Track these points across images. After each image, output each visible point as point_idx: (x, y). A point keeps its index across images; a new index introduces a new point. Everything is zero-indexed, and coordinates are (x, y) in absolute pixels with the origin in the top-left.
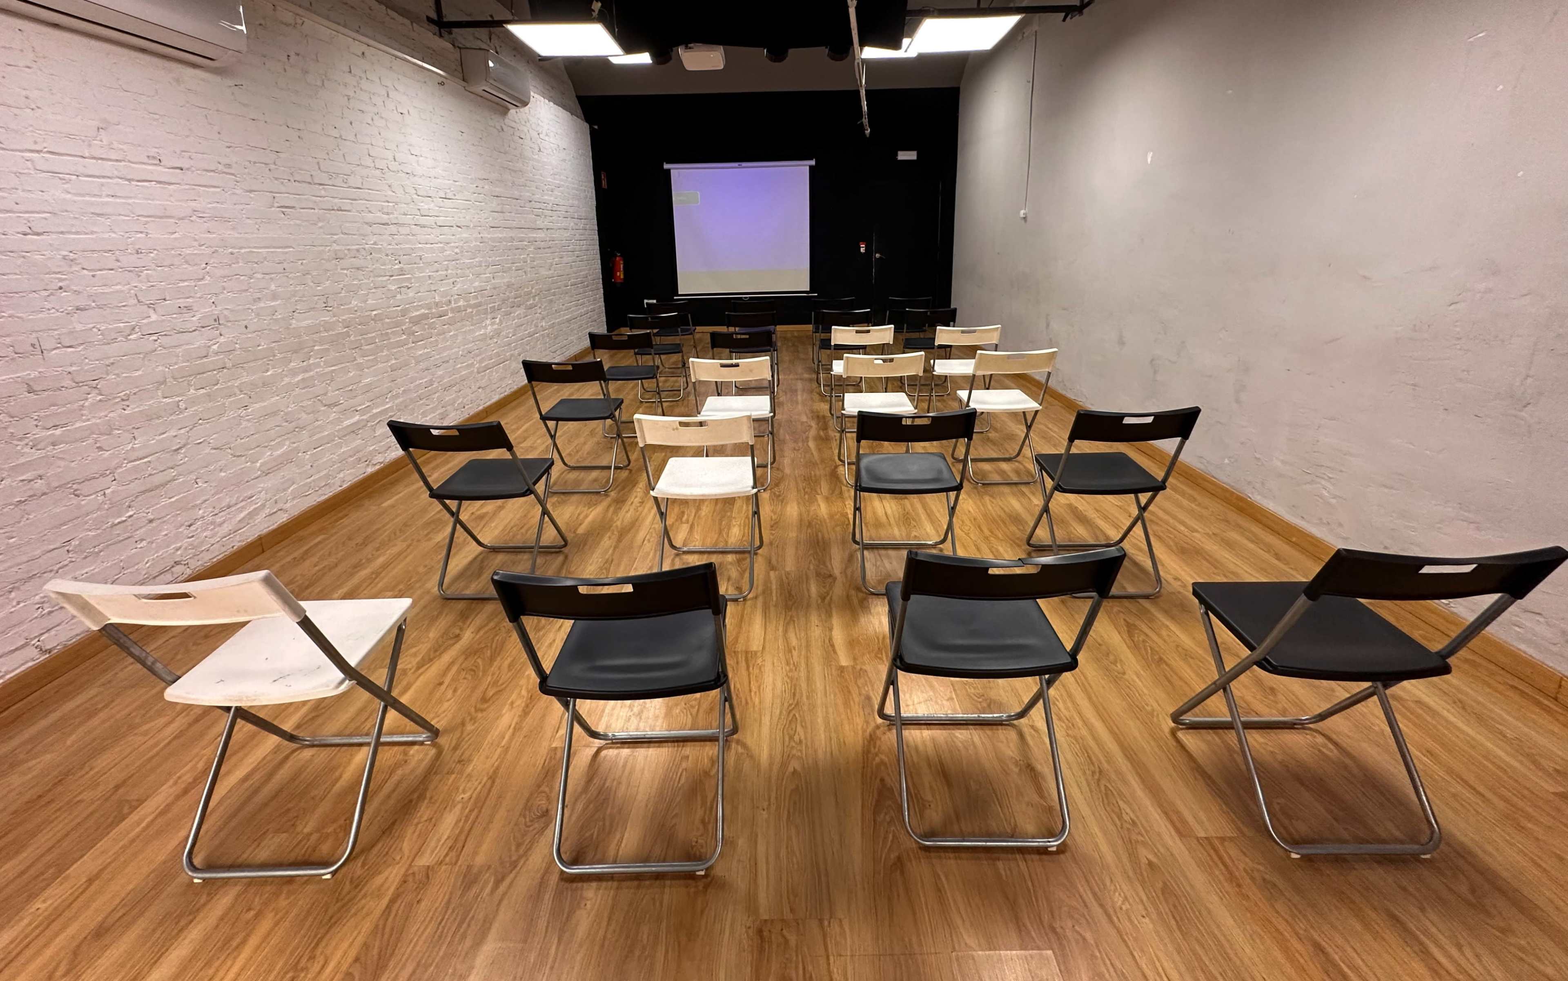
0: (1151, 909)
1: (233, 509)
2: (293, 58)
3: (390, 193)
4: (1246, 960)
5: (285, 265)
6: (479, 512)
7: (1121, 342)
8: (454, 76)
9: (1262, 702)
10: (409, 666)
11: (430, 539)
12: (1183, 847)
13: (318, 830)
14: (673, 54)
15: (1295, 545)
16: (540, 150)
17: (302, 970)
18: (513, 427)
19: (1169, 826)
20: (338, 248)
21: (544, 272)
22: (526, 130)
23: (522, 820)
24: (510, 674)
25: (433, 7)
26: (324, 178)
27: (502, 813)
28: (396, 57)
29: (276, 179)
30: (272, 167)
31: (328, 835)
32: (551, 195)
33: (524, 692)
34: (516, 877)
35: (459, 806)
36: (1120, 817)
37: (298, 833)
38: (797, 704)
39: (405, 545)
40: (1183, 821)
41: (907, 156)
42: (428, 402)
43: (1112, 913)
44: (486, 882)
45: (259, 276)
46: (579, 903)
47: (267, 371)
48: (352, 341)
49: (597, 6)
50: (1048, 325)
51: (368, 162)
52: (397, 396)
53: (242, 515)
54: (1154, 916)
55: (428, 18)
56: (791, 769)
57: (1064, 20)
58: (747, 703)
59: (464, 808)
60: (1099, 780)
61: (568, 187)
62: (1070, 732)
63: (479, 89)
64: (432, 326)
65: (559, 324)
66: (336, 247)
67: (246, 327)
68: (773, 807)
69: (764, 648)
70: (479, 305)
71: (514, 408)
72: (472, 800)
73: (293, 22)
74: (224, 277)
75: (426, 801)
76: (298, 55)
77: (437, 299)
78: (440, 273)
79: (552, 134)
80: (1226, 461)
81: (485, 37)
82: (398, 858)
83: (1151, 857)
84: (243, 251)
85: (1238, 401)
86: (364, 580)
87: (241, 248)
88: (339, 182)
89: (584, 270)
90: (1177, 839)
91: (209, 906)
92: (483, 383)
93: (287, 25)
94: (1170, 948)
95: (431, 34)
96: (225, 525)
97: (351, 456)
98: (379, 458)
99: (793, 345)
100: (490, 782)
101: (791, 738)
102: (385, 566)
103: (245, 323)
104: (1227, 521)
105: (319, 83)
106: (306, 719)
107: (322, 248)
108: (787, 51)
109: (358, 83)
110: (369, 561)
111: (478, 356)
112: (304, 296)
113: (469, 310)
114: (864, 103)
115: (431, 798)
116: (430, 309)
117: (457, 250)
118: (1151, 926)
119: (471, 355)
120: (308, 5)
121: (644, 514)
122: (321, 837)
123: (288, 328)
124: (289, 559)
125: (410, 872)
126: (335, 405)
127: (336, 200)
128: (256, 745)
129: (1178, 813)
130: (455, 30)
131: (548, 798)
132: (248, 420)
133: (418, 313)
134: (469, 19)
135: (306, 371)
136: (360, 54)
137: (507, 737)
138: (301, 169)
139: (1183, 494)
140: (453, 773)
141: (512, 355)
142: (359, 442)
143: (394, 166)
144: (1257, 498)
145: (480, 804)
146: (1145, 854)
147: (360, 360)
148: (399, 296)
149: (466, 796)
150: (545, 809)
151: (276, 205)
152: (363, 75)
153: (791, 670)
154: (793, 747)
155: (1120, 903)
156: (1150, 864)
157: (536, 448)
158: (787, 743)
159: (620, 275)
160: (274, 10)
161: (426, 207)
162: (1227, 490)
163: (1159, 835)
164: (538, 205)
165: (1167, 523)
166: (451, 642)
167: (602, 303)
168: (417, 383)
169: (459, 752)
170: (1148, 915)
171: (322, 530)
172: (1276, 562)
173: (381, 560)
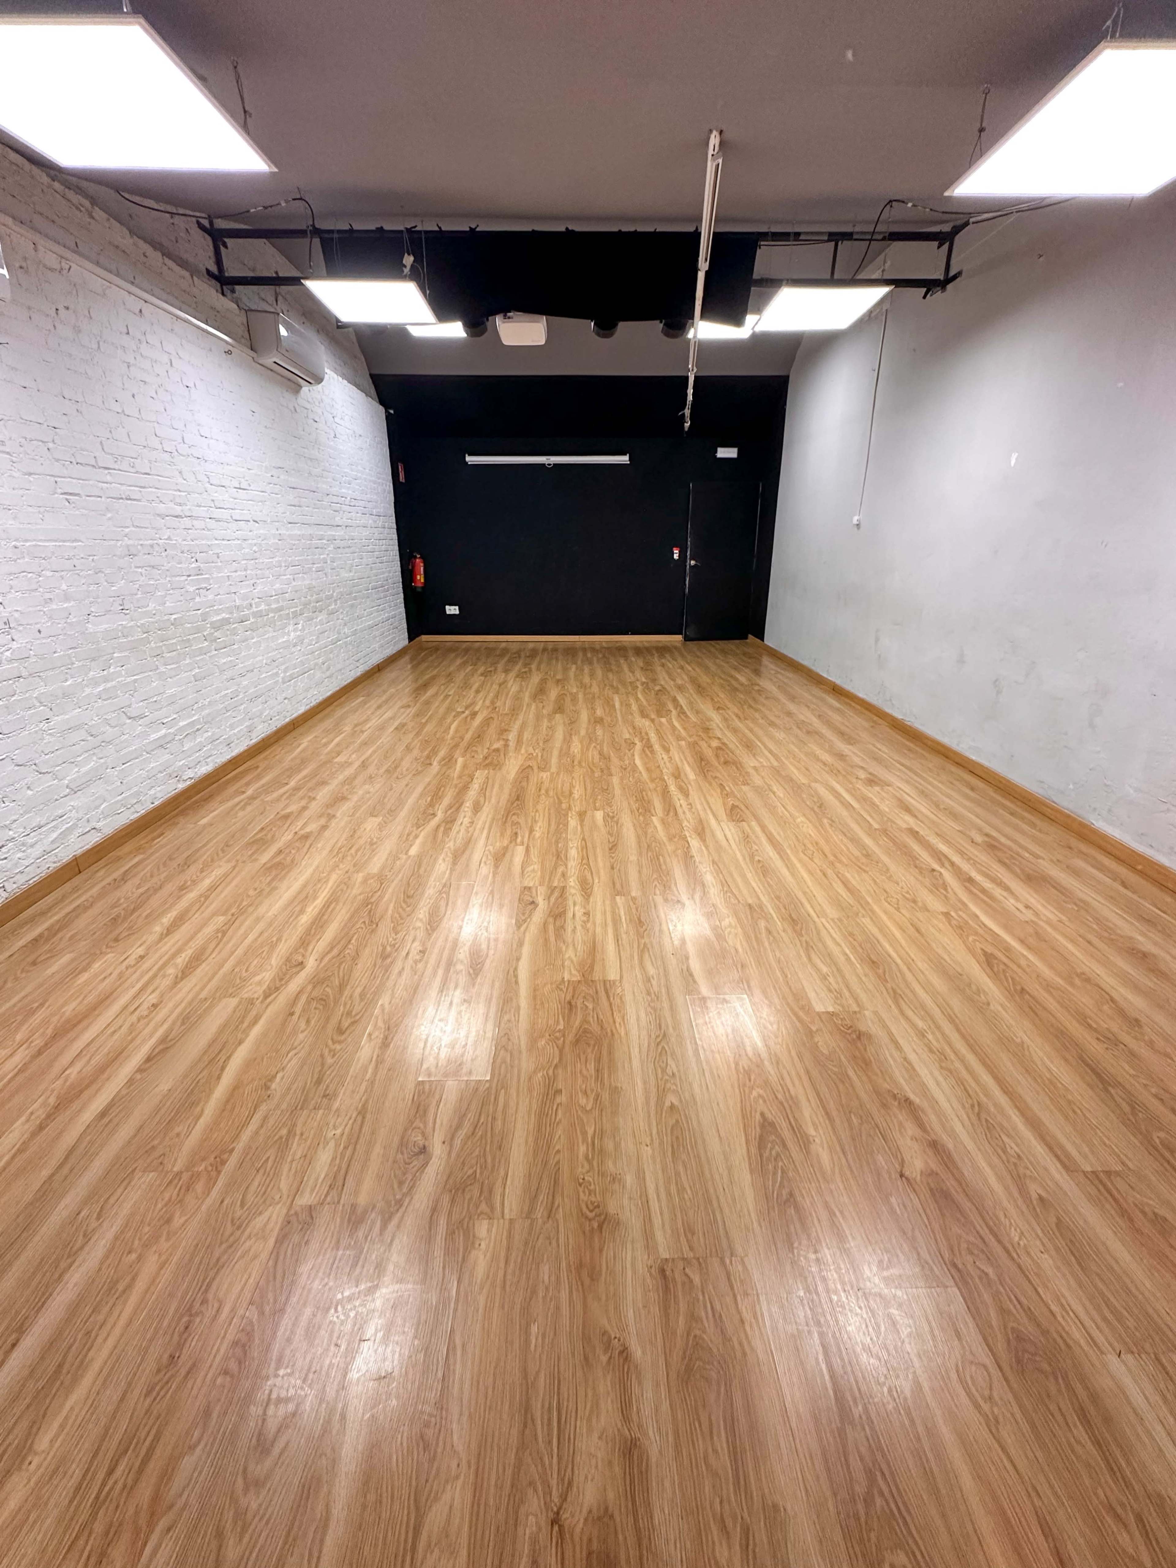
0: (1049, 1245)
1: (44, 829)
2: (62, 311)
3: (180, 480)
4: (1147, 1293)
5: (75, 562)
6: (302, 832)
7: (961, 661)
8: (239, 342)
9: (1128, 1033)
10: (256, 996)
11: (256, 860)
12: (1071, 1182)
13: (187, 1169)
14: (489, 324)
15: (1142, 874)
16: (335, 437)
17: (197, 1314)
18: (324, 740)
19: (1054, 1160)
20: (130, 542)
21: (345, 575)
22: (319, 411)
23: (400, 1156)
24: (363, 1004)
25: (213, 259)
26: (106, 460)
27: (378, 1150)
28: (178, 317)
29: (57, 460)
30: (51, 445)
31: (199, 1174)
32: (348, 488)
33: (380, 1024)
34: (403, 1216)
35: (332, 1144)
36: (1005, 1151)
37: (167, 1172)
38: (665, 1035)
39: (229, 866)
40: (1068, 1156)
41: (726, 453)
42: (234, 714)
43: (1010, 1248)
44: (373, 1223)
45: (49, 574)
46: (473, 1243)
47: (66, 680)
48: (152, 649)
49: (408, 260)
50: (877, 640)
51: (155, 442)
52: (203, 708)
53: (54, 835)
54: (1053, 1253)
55: (208, 271)
56: (667, 1104)
57: (924, 297)
58: (613, 1035)
59: (337, 1146)
60: (978, 1114)
61: (365, 479)
62: (943, 1065)
63: (269, 361)
64: (234, 632)
65: (362, 630)
66: (127, 541)
67: (39, 631)
68: (656, 1143)
69: (621, 977)
70: (280, 609)
71: (322, 720)
72: (345, 1137)
73: (58, 267)
74: (10, 574)
75: (297, 1138)
76: (67, 308)
77: (238, 603)
78: (239, 573)
79: (346, 418)
80: (1071, 786)
81: (271, 299)
82: (277, 1197)
83: (1041, 1192)
84: (28, 544)
85: (1092, 725)
86: (192, 905)
87: (26, 541)
88: (125, 466)
89: (383, 573)
90: (1064, 1173)
91: (87, 1249)
92: (289, 693)
93: (51, 270)
94: (1072, 1282)
95: (213, 292)
96: (37, 846)
97: (161, 772)
98: (190, 774)
99: (604, 656)
100: (360, 1118)
101: (664, 1071)
102: (213, 888)
103: (38, 626)
104: (1070, 848)
105: (95, 346)
106: (157, 1050)
107: (113, 542)
108: (615, 325)
109: (138, 348)
110: (194, 883)
111: (282, 664)
112: (98, 597)
113: (271, 615)
114: (690, 391)
115: (302, 1134)
116: (231, 613)
117: (255, 548)
118: (1051, 1262)
119: (276, 664)
120: (73, 245)
121: (476, 834)
122: (193, 1176)
123: (83, 633)
124: (109, 880)
125: (292, 1212)
126: (141, 717)
127: (124, 488)
128: (108, 1079)
129: (1062, 1148)
130: (237, 287)
131: (423, 1134)
132: (50, 734)
133: (219, 618)
134: (251, 274)
135: (106, 680)
136: (137, 311)
137: (370, 1071)
138: (82, 450)
139: (1022, 818)
140: (319, 1109)
141: (316, 664)
142: (167, 757)
143: (184, 449)
144: (1100, 824)
145: (353, 1141)
146: (1034, 1189)
147: (162, 669)
148: (198, 599)
149: (338, 1132)
150: (421, 1146)
151: (59, 491)
152: (143, 338)
153: (652, 1001)
154: (667, 1081)
155: (1017, 1239)
156: (1041, 1199)
157: (351, 764)
158: (660, 1076)
159: (420, 578)
160: (36, 250)
161: (221, 498)
162: (1069, 816)
163: (1046, 1169)
164: (335, 499)
165: (1010, 849)
166: (294, 970)
167: (402, 609)
168: (223, 693)
169: (322, 1087)
170: (1047, 1251)
171: (139, 850)
172: (1125, 891)
173: (207, 882)
